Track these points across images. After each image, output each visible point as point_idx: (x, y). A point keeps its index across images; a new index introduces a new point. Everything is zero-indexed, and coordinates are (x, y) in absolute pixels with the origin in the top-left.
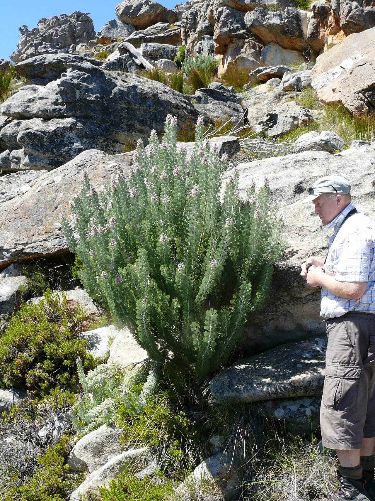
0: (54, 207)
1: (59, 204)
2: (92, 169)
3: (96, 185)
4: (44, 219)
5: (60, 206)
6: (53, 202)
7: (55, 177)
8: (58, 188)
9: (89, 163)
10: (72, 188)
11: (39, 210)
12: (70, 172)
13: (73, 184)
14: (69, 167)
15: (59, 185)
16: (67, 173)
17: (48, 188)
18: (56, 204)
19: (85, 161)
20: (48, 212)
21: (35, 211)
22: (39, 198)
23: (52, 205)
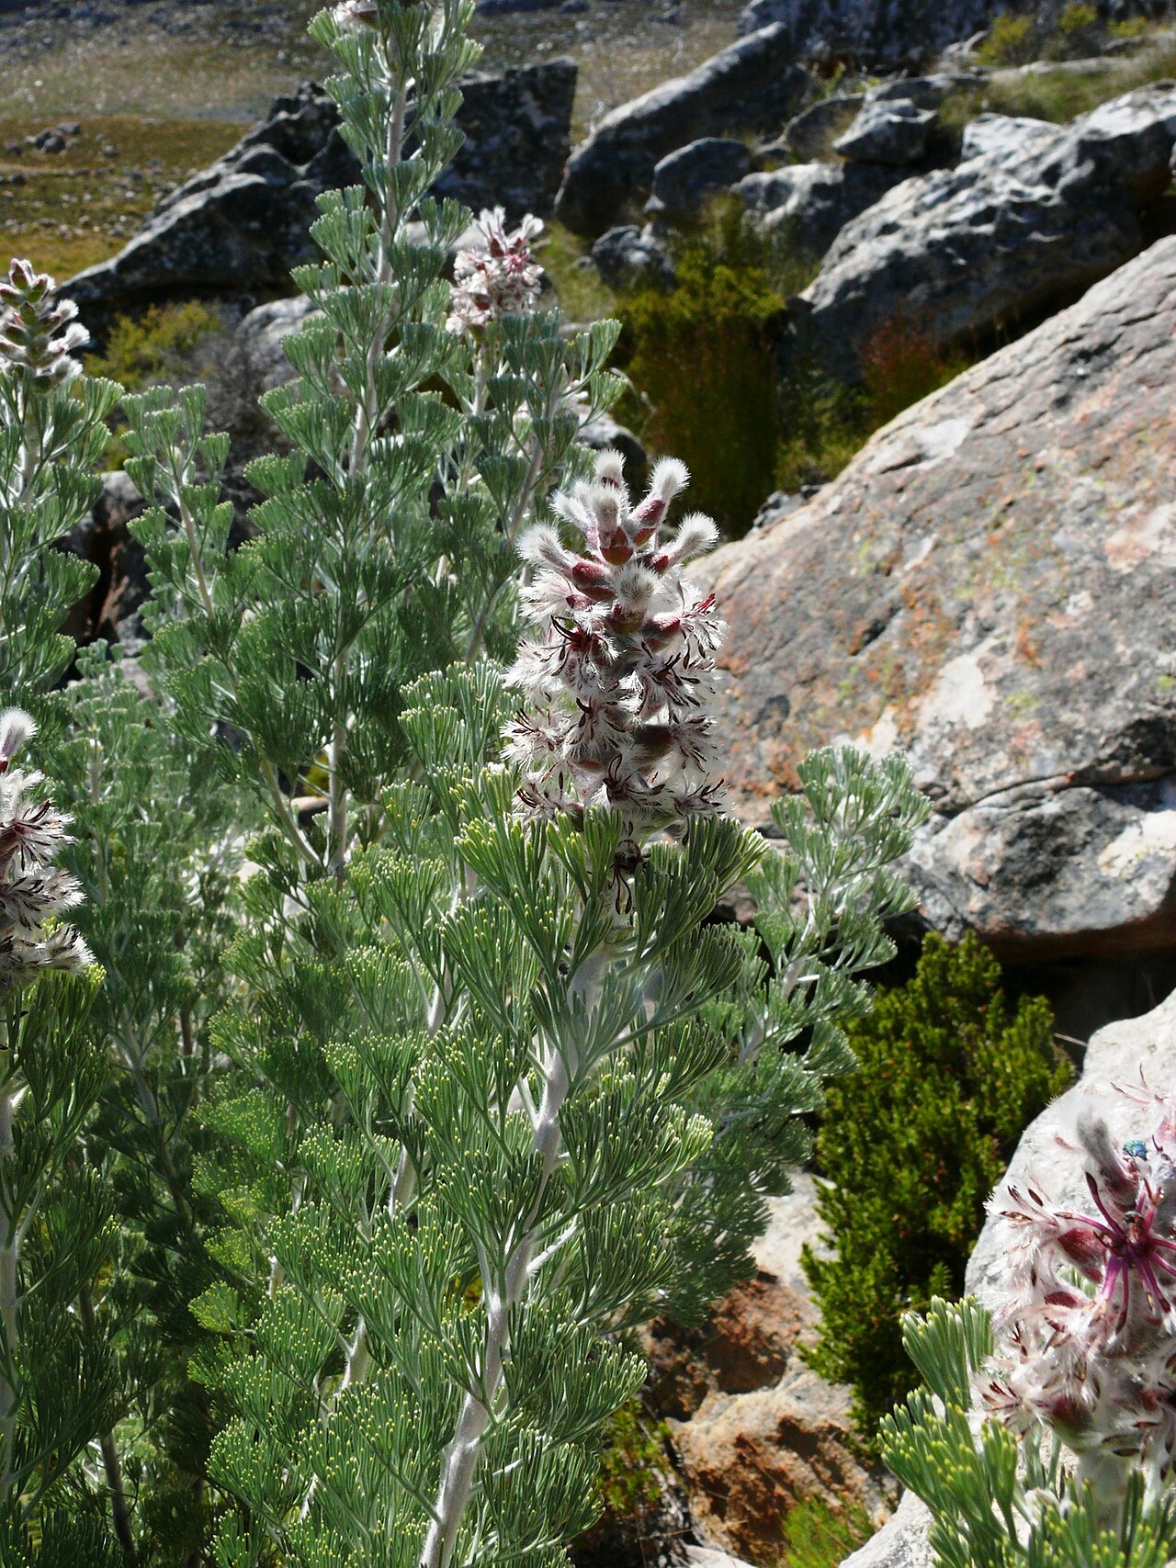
0: (862, 626)
1: (893, 612)
2: (1141, 381)
3: (1129, 503)
4: (797, 697)
5: (897, 622)
6: (870, 590)
7: (941, 428)
8: (922, 499)
9: (1139, 336)
10: (994, 510)
11: (794, 634)
12: (1021, 395)
13: (1005, 482)
14: (1030, 359)
15: (935, 483)
16: (1004, 403)
17: (881, 496)
18: (876, 612)
19: (1123, 317)
20: (832, 656)
21: (777, 637)
22: (819, 557)
23: (860, 610)
